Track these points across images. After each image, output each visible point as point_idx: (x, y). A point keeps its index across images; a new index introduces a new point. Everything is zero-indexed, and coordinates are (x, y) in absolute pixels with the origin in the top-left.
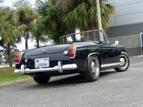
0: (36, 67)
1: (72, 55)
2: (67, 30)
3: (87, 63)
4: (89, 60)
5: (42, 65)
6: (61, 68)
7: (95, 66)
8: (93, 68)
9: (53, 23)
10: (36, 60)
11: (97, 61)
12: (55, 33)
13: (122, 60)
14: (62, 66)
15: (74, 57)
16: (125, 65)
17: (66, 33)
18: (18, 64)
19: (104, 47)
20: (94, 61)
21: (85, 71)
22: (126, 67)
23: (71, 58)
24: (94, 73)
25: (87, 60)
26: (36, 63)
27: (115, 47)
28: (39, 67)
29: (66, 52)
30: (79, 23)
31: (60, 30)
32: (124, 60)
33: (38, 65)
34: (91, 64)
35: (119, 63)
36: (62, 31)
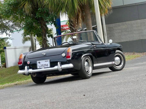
0: (38, 67)
1: (69, 57)
2: (48, 14)
3: (81, 62)
4: (83, 61)
5: (44, 65)
6: (60, 67)
7: (89, 65)
8: (86, 67)
9: (26, 4)
10: (38, 62)
11: (90, 61)
12: (30, 20)
13: (117, 58)
14: (61, 66)
15: (70, 59)
16: (120, 64)
17: (47, 20)
18: (21, 66)
19: (96, 48)
20: (87, 61)
21: (79, 69)
22: (121, 66)
23: (68, 59)
24: (87, 71)
25: (81, 60)
26: (38, 64)
27: (108, 46)
28: (41, 67)
29: (64, 55)
30: (67, 5)
31: (38, 15)
32: (120, 59)
33: (40, 66)
34: (84, 64)
35: (114, 62)
36: (40, 16)
